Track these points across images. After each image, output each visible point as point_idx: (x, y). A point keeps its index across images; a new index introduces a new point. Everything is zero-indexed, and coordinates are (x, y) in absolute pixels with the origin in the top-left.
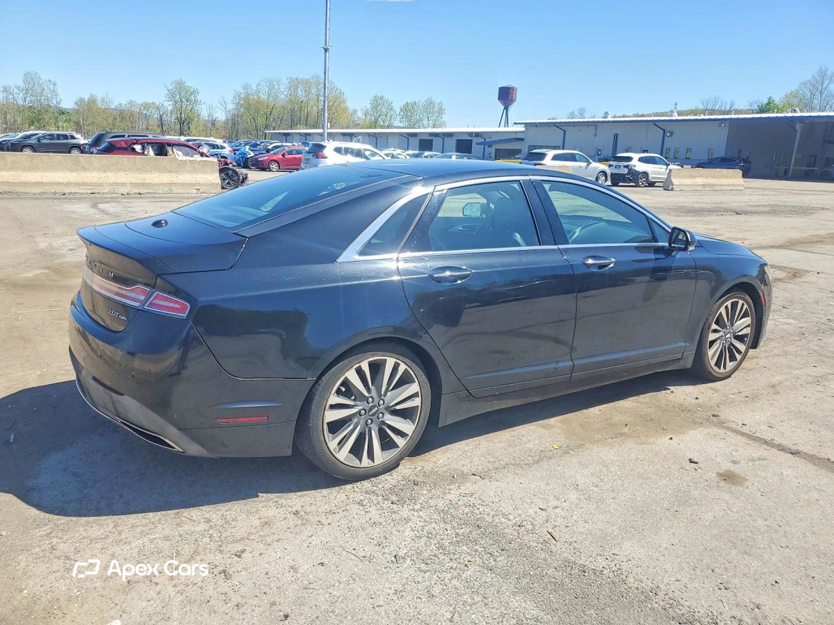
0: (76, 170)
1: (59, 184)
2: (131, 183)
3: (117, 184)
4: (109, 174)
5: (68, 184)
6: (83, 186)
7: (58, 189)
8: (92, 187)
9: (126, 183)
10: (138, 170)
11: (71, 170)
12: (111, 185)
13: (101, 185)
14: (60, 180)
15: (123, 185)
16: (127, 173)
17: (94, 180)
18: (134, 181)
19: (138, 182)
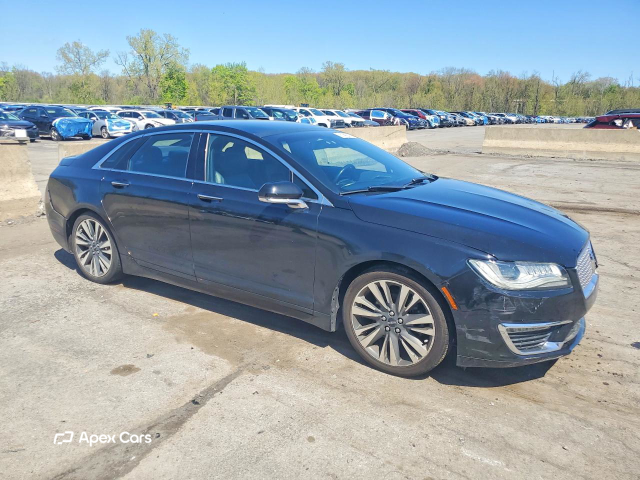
0: (547, 140)
1: (531, 149)
2: (587, 151)
3: (575, 151)
4: (572, 143)
5: (537, 150)
6: (548, 152)
7: (529, 153)
8: (554, 153)
9: (583, 151)
10: (597, 141)
11: (543, 140)
12: (570, 152)
13: (561, 151)
14: (533, 147)
15: (580, 152)
16: (586, 143)
17: (558, 148)
18: (590, 149)
19: (594, 150)
